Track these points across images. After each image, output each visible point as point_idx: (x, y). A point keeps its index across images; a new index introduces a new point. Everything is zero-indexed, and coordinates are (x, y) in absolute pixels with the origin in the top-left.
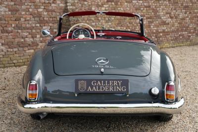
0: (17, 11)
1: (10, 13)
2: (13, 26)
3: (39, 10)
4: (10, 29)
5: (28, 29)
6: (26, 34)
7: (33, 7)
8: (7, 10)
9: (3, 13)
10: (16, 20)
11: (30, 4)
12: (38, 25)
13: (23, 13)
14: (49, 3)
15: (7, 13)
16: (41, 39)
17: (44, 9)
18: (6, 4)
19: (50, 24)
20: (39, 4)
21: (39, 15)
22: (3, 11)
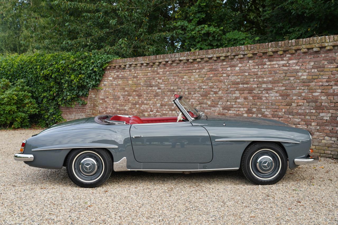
0: (288, 95)
1: (280, 98)
2: (283, 111)
3: (314, 94)
4: (280, 114)
5: (300, 115)
6: (298, 120)
7: (306, 91)
8: (278, 95)
9: (273, 98)
10: (287, 105)
11: (303, 88)
13: (294, 98)
14: (329, 85)
15: (277, 98)
16: (318, 128)
17: (322, 92)
18: (277, 89)
19: (330, 111)
20: (315, 88)
21: (315, 100)
22: (273, 96)
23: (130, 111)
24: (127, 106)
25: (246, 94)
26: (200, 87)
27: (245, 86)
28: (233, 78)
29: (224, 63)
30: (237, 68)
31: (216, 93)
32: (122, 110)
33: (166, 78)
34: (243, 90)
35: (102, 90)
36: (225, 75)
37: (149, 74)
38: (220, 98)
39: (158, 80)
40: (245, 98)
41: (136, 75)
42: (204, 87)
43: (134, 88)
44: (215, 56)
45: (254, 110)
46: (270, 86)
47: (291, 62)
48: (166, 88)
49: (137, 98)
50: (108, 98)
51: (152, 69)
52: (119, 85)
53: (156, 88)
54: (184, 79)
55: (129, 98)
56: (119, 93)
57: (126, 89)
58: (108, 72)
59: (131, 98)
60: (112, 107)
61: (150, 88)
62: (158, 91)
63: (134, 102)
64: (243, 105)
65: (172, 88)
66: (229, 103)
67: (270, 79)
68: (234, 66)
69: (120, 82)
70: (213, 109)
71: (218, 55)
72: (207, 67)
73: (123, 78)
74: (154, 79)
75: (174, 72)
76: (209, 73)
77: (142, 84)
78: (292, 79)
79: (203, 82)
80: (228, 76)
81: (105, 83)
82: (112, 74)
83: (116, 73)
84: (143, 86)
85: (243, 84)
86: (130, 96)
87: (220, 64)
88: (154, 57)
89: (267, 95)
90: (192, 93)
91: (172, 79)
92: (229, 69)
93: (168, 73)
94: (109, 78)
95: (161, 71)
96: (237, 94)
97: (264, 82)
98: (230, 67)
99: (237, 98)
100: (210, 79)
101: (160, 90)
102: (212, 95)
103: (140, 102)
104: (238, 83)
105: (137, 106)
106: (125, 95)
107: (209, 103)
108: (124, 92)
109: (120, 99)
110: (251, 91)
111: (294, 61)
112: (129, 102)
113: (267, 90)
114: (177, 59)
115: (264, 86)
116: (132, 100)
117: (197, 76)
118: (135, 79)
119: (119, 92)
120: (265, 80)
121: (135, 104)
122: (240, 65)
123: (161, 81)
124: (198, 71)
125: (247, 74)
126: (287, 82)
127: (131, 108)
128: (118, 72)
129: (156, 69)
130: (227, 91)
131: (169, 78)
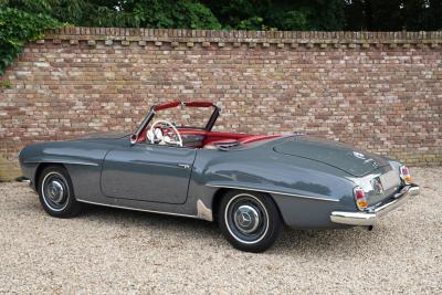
0: (408, 98)
1: (399, 101)
2: (402, 116)
3: (439, 96)
4: (398, 120)
5: (422, 120)
6: (418, 127)
7: (430, 93)
8: (396, 97)
9: (391, 102)
10: (406, 110)
11: (427, 89)
12: (436, 115)
13: (417, 101)
15: (396, 101)
16: (440, 134)
18: (396, 90)
21: (439, 103)
22: (391, 98)
23: (106, 130)
24: (97, 121)
25: (353, 97)
26: (278, 87)
27: (353, 86)
28: (334, 75)
29: (323, 54)
30: (342, 62)
31: (304, 95)
32: (81, 130)
33: (205, 70)
34: (349, 91)
35: (8, 87)
36: (322, 70)
37: (163, 61)
38: (313, 103)
39: (188, 74)
40: (352, 103)
41: (127, 61)
42: (286, 87)
43: (120, 87)
44: (312, 41)
45: (364, 117)
46: (387, 86)
47: (415, 58)
48: (205, 87)
49: (127, 104)
50: (30, 105)
51: (173, 52)
52: (73, 79)
53: (181, 87)
54: (246, 74)
55: (104, 104)
56: (72, 96)
57: (95, 87)
58: (36, 50)
59: (108, 106)
60: (44, 125)
61: (166, 87)
62: (185, 92)
63: (119, 112)
64: (347, 112)
65: (219, 87)
66: (326, 109)
67: (388, 78)
68: (338, 58)
69: (76, 73)
70: (299, 118)
71: (318, 41)
72: (292, 57)
73: (85, 65)
74: (175, 70)
75: (225, 61)
76: (295, 66)
77: (142, 78)
78: (415, 78)
79: (283, 79)
80: (327, 71)
81: (20, 73)
82: (49, 56)
83: (66, 55)
84: (144, 83)
85: (351, 83)
86: (108, 101)
87: (316, 54)
88: (185, 32)
89: (382, 98)
90: (262, 96)
91: (219, 73)
92: (330, 62)
93: (211, 62)
94: (39, 64)
95: (195, 58)
96: (340, 97)
97: (380, 82)
98: (331, 59)
99: (339, 102)
100: (295, 75)
101: (190, 91)
102: (298, 99)
103: (137, 112)
104: (343, 82)
105: (128, 120)
106: (92, 100)
107: (293, 110)
108: (89, 93)
109: (75, 108)
110: (360, 92)
111: (419, 57)
112: (103, 114)
113: (383, 91)
114: (239, 40)
115: (379, 86)
116: (113, 109)
117: (272, 70)
118: (124, 70)
119: (71, 92)
120: (381, 78)
121: (123, 117)
122: (347, 58)
123: (194, 75)
124: (274, 62)
125: (356, 70)
126: (409, 82)
127: (106, 125)
128: (69, 52)
129: (181, 53)
130: (324, 93)
131: (212, 70)
